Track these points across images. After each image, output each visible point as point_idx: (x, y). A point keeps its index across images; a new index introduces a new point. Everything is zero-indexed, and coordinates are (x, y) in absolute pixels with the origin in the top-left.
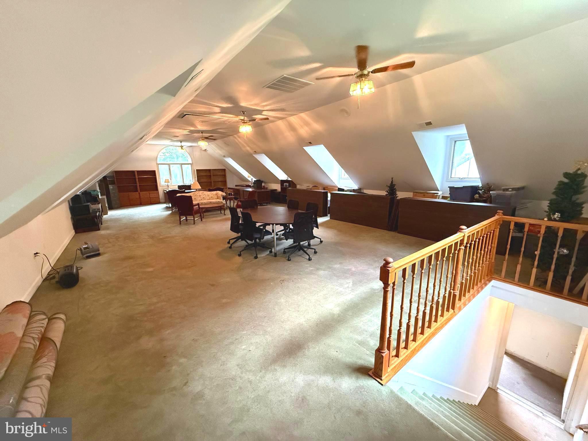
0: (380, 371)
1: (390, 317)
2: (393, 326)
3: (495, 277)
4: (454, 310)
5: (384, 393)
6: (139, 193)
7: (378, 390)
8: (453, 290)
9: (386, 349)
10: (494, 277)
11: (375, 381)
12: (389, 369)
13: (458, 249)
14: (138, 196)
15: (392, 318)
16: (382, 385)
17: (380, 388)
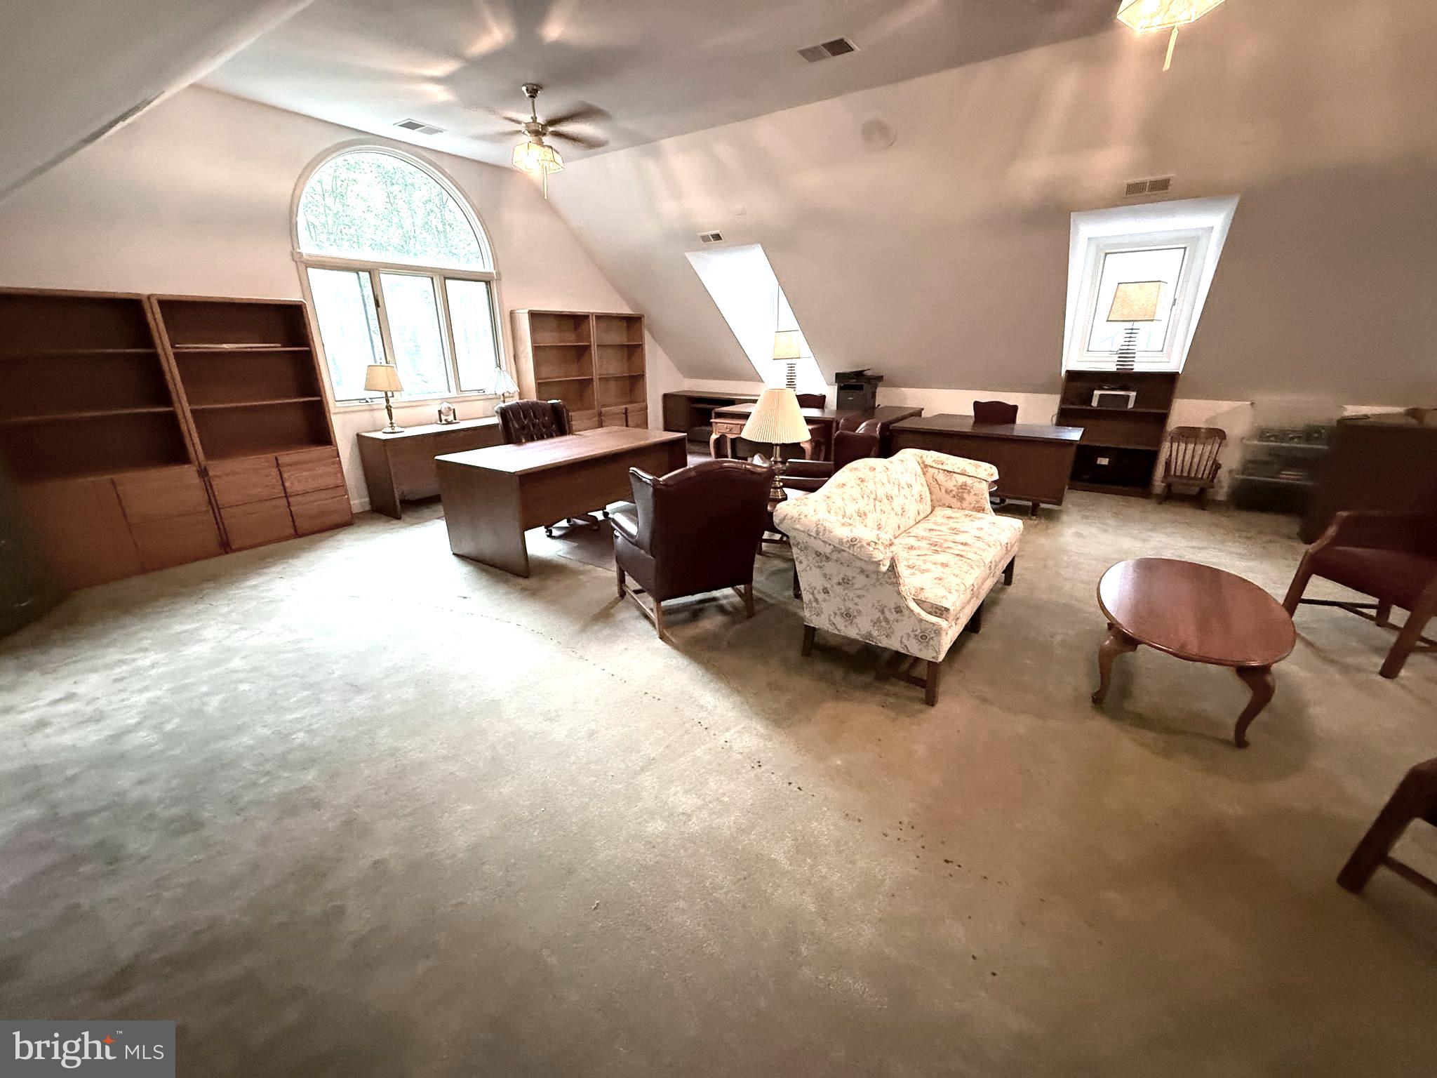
6: (203, 473)
14: (195, 496)
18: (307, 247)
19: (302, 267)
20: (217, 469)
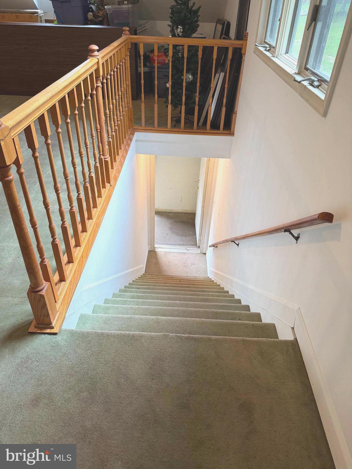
0: (45, 317)
1: (32, 229)
2: (41, 239)
3: (137, 128)
4: (110, 183)
5: (63, 343)
7: (53, 346)
8: (103, 155)
9: (44, 281)
10: (135, 128)
11: (43, 336)
12: (58, 306)
13: (95, 87)
15: (36, 228)
16: (55, 334)
17: (54, 340)
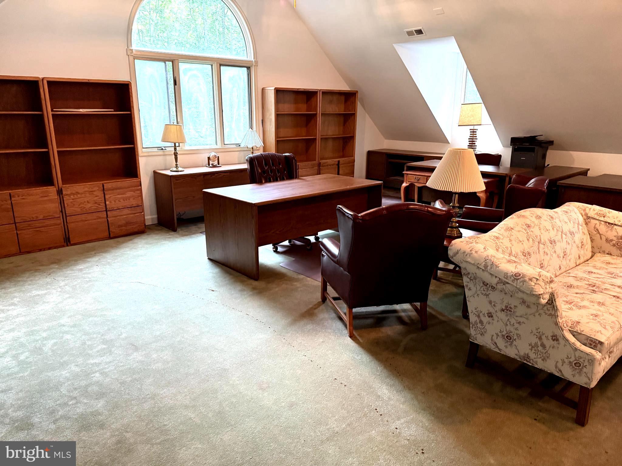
6: (60, 192)
14: (53, 207)
18: (136, 46)
19: (131, 58)
20: (69, 189)
